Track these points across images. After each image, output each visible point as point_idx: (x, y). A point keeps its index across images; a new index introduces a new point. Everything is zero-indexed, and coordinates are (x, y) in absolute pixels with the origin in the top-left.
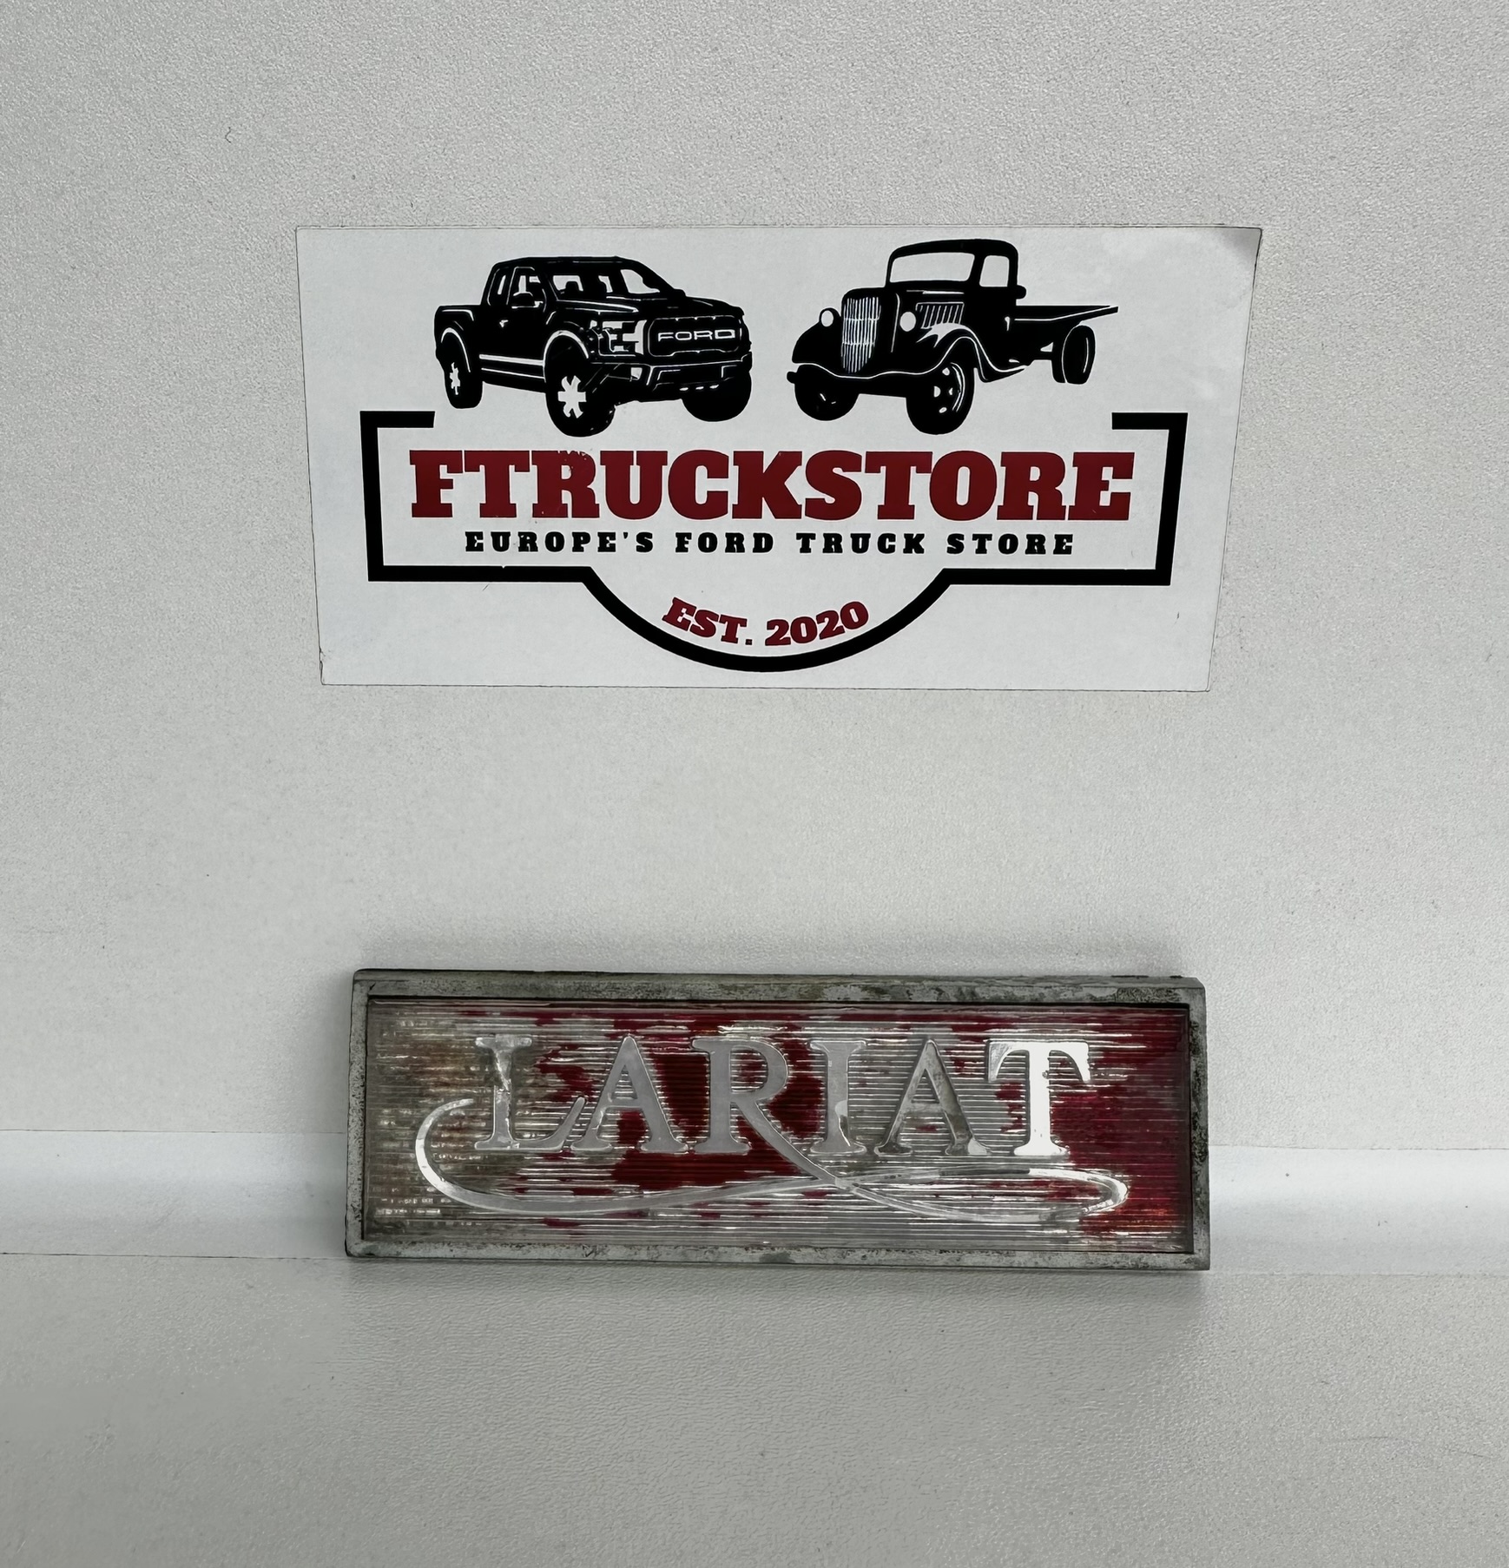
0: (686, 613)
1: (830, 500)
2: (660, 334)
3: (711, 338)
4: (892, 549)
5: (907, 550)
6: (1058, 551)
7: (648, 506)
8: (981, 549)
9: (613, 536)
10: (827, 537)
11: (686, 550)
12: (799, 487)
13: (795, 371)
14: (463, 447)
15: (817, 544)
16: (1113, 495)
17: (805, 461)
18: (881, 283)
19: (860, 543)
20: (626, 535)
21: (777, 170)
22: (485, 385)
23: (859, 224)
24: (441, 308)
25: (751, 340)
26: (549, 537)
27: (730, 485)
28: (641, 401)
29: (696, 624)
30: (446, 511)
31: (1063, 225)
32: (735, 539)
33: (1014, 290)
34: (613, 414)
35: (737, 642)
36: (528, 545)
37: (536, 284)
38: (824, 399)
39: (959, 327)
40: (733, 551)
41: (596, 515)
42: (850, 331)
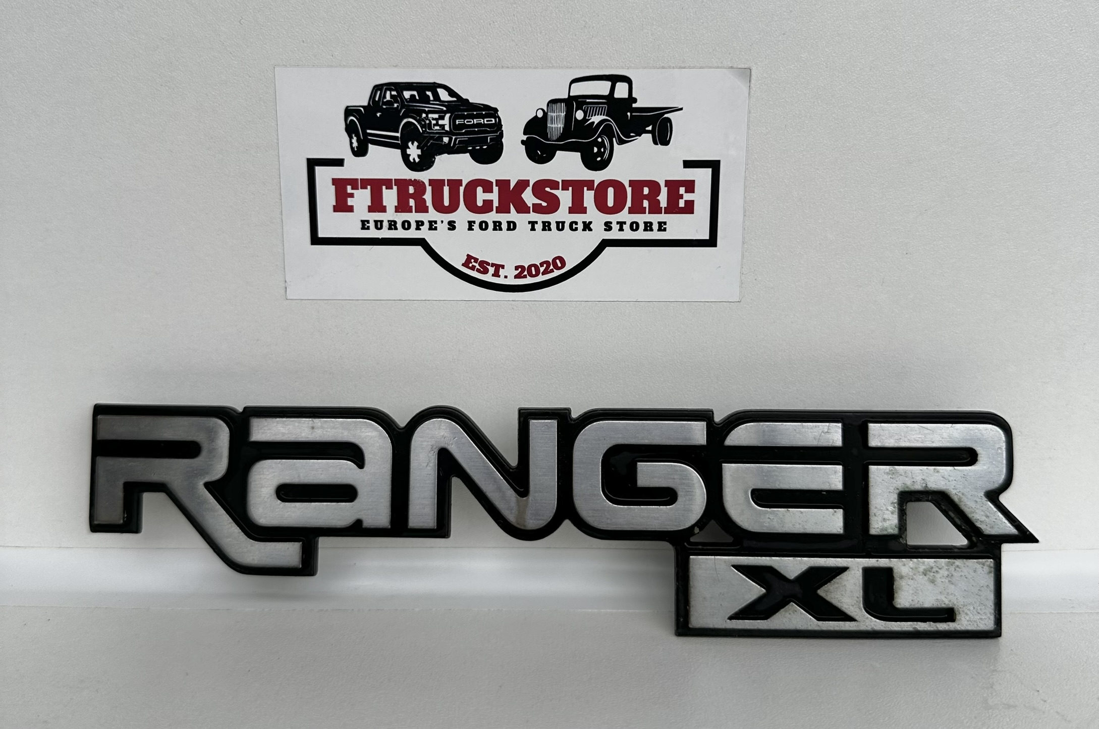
0: (474, 262)
1: (544, 204)
2: (457, 121)
3: (483, 123)
4: (576, 229)
5: (584, 230)
6: (660, 230)
7: (453, 208)
8: (621, 229)
9: (436, 222)
10: (544, 223)
11: (473, 230)
12: (528, 197)
13: (525, 139)
14: (359, 177)
15: (539, 227)
16: (685, 201)
17: (531, 184)
18: (566, 97)
19: (560, 226)
20: (442, 222)
21: (513, 41)
22: (370, 145)
23: (553, 67)
24: (348, 107)
25: (502, 124)
26: (403, 223)
27: (494, 196)
28: (448, 154)
29: (479, 268)
30: (350, 209)
31: (654, 68)
32: (498, 224)
33: (632, 99)
34: (435, 160)
35: (500, 277)
36: (393, 227)
37: (395, 95)
38: (540, 153)
39: (605, 117)
40: (496, 230)
41: (427, 212)
42: (552, 120)
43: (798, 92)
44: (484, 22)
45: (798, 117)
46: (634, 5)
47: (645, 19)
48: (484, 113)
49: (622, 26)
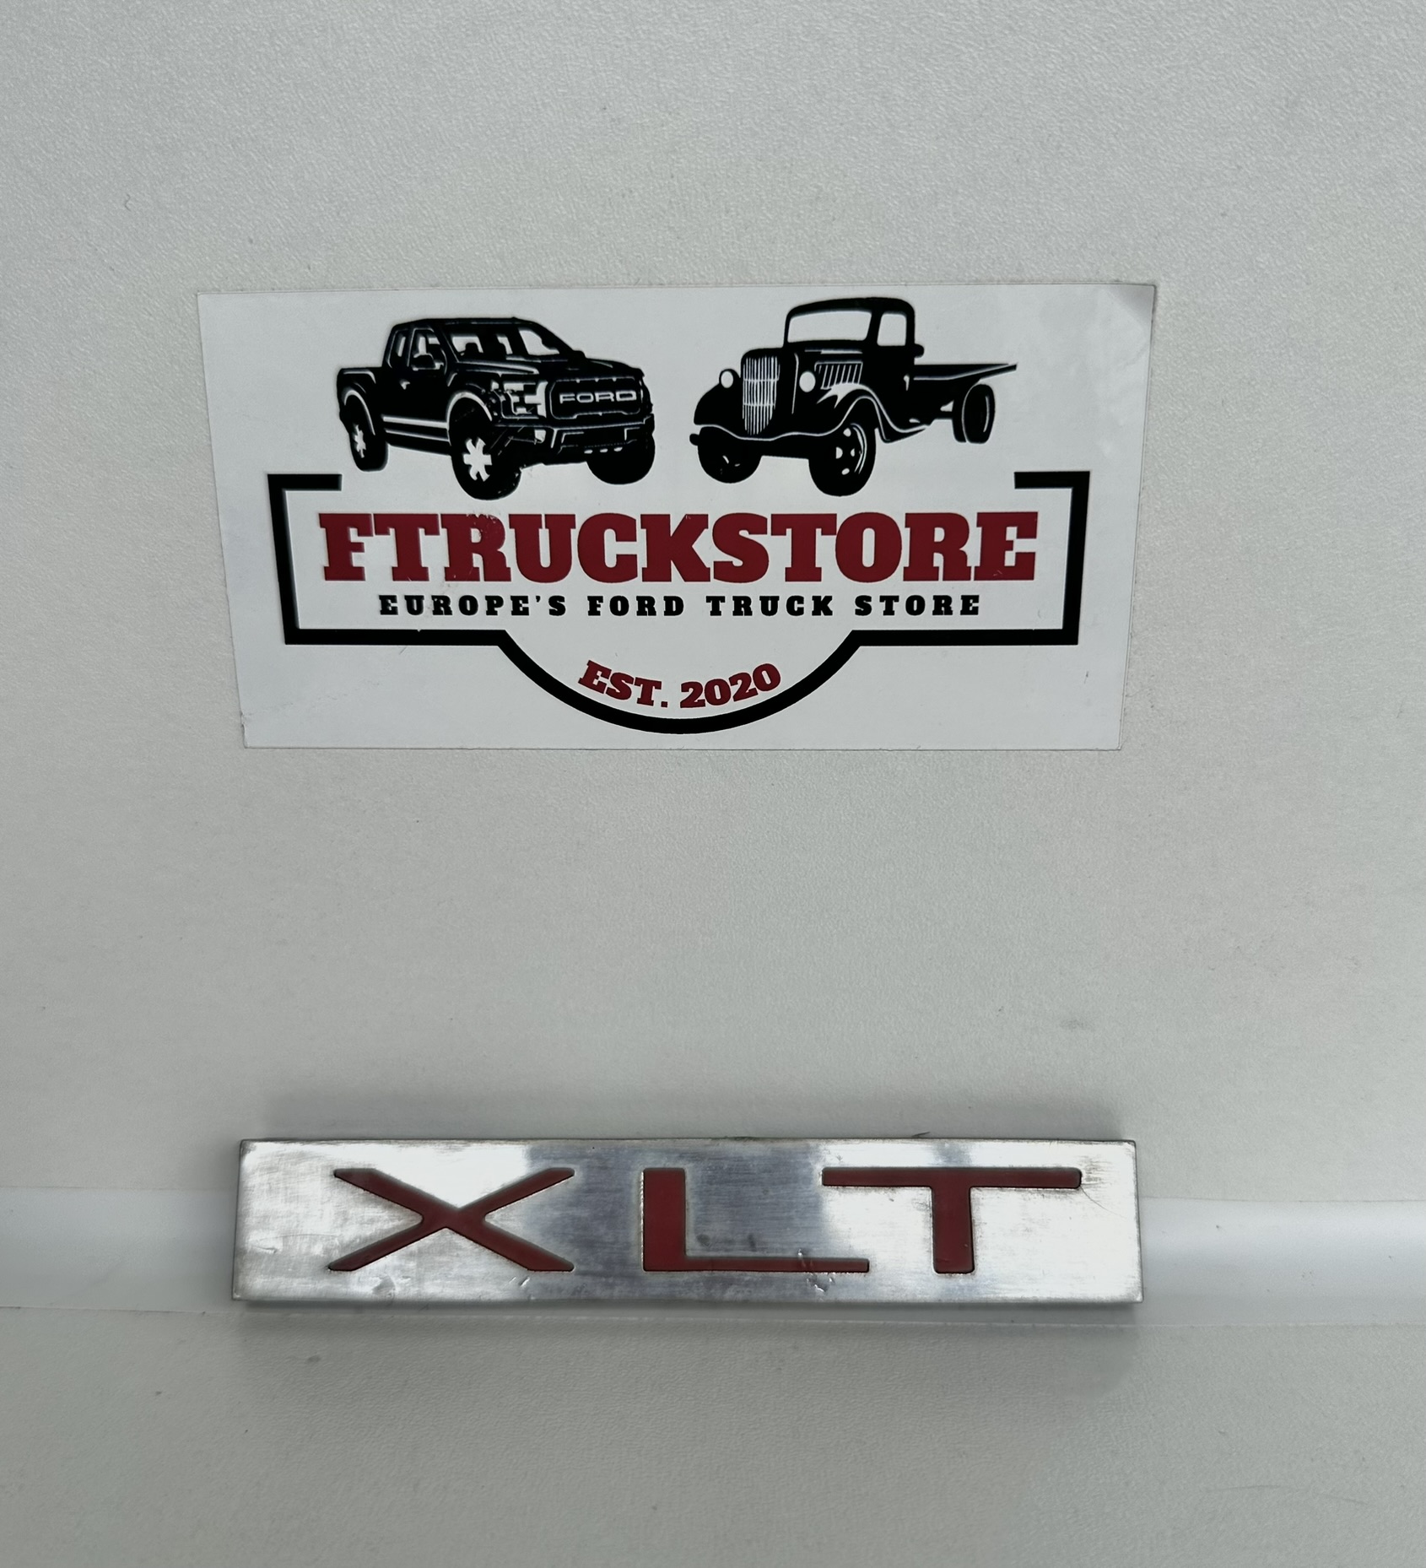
0: (602, 676)
1: (738, 563)
2: (561, 396)
3: (613, 400)
4: (801, 612)
5: (816, 613)
6: (965, 611)
7: (559, 570)
8: (889, 611)
9: (525, 599)
10: (737, 599)
11: (598, 613)
12: (706, 549)
13: (698, 433)
14: (371, 510)
15: (727, 607)
16: (1018, 555)
17: (711, 523)
18: (780, 344)
19: (769, 605)
20: (538, 598)
21: (670, 228)
22: (390, 448)
23: (754, 283)
24: (342, 371)
25: (652, 401)
26: (462, 601)
27: (638, 548)
28: (547, 463)
29: (613, 687)
30: (358, 574)
31: (958, 282)
32: (646, 602)
33: (912, 348)
34: (519, 477)
35: (652, 705)
36: (442, 609)
37: (435, 345)
38: (728, 461)
39: (858, 386)
40: (645, 614)
41: (508, 578)
42: (751, 392)
43: (1251, 334)
44: (611, 190)
45: (1249, 383)
46: (920, 152)
47: (942, 181)
48: (614, 379)
49: (893, 197)
